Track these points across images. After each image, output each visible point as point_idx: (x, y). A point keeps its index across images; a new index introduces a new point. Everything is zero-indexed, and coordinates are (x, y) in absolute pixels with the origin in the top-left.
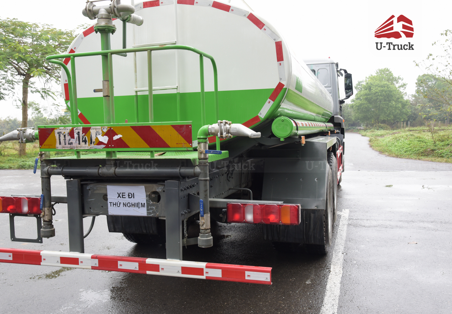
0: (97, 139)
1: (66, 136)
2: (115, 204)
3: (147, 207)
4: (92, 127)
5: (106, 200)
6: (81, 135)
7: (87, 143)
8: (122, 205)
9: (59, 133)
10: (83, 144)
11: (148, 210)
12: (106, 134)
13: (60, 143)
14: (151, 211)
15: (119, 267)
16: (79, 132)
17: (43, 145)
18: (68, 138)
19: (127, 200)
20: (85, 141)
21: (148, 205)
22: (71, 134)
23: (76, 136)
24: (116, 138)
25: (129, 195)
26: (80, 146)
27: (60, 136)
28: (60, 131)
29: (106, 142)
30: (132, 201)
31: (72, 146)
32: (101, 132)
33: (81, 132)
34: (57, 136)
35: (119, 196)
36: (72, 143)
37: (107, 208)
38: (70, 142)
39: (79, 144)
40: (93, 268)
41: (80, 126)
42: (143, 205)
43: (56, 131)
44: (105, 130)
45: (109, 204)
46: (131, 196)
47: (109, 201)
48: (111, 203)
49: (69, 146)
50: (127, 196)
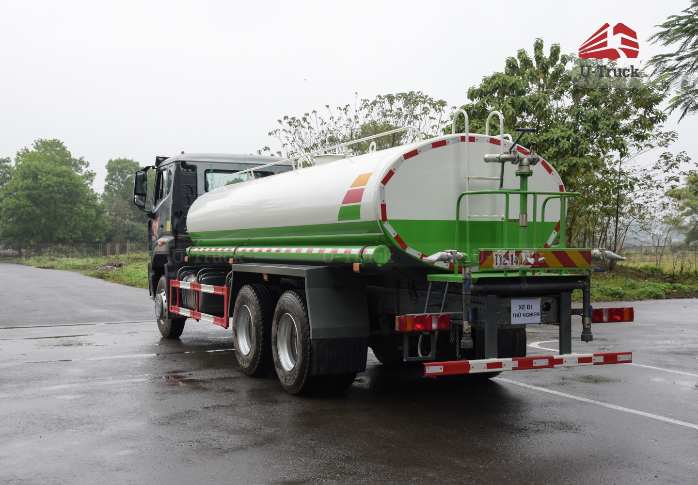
0: (526, 259)
1: (502, 258)
2: (517, 315)
3: (541, 316)
4: (523, 251)
5: (510, 312)
6: (514, 257)
7: (518, 264)
8: (522, 315)
9: (496, 255)
10: (515, 264)
11: (541, 318)
12: (533, 257)
13: (497, 264)
14: (544, 319)
15: (534, 365)
16: (512, 255)
17: (482, 266)
18: (503, 259)
19: (526, 311)
20: (517, 262)
21: (542, 314)
22: (506, 256)
23: (510, 258)
24: (540, 259)
25: (528, 307)
26: (512, 266)
27: (497, 258)
28: (497, 253)
29: (532, 263)
30: (530, 311)
31: (506, 266)
32: (529, 254)
33: (514, 255)
34: (494, 257)
35: (520, 308)
36: (506, 264)
37: (511, 319)
38: (505, 262)
39: (512, 264)
40: (514, 369)
41: (514, 250)
42: (538, 314)
43: (494, 254)
44: (532, 254)
45: (512, 315)
46: (529, 307)
47: (512, 312)
48: (513, 314)
49: (504, 266)
50: (526, 308)
